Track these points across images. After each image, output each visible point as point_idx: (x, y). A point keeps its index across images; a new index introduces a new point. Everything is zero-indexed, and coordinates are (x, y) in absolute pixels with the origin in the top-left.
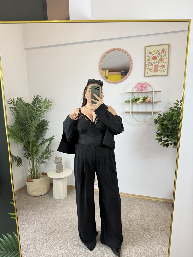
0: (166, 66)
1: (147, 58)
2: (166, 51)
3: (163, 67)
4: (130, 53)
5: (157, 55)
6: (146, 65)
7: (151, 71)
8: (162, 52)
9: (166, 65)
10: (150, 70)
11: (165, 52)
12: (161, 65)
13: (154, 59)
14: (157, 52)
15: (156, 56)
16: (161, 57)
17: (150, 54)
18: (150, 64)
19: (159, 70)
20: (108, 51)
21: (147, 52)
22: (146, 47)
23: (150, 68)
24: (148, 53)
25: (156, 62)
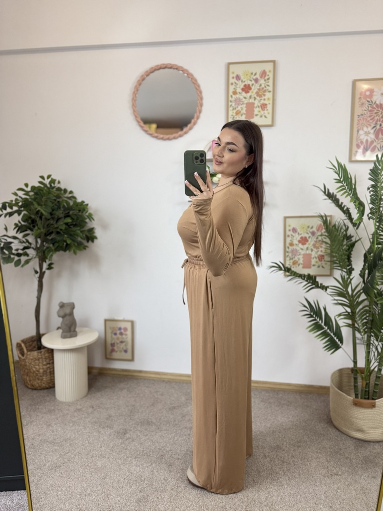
0: (270, 107)
1: (232, 88)
2: (268, 75)
3: (264, 107)
4: (197, 75)
5: (250, 83)
6: (230, 104)
7: (240, 116)
8: (261, 77)
9: (269, 104)
10: (237, 113)
11: (267, 77)
12: (259, 105)
13: (246, 90)
14: (252, 76)
15: (249, 85)
16: (258, 87)
17: (237, 79)
18: (238, 101)
19: (257, 115)
20: (150, 70)
21: (231, 75)
22: (230, 64)
23: (237, 109)
24: (233, 78)
25: (250, 97)
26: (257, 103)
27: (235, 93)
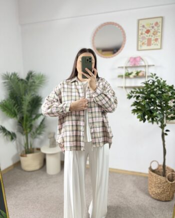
1: (140, 32)
2: (159, 24)
3: (157, 40)
6: (139, 39)
7: (144, 45)
8: (155, 25)
9: (159, 38)
13: (148, 32)
14: (150, 25)
16: (154, 31)
19: (153, 44)
20: (101, 25)
22: (139, 20)
23: (143, 42)
24: (141, 27)
25: (150, 36)
26: (153, 38)
27: (142, 34)
